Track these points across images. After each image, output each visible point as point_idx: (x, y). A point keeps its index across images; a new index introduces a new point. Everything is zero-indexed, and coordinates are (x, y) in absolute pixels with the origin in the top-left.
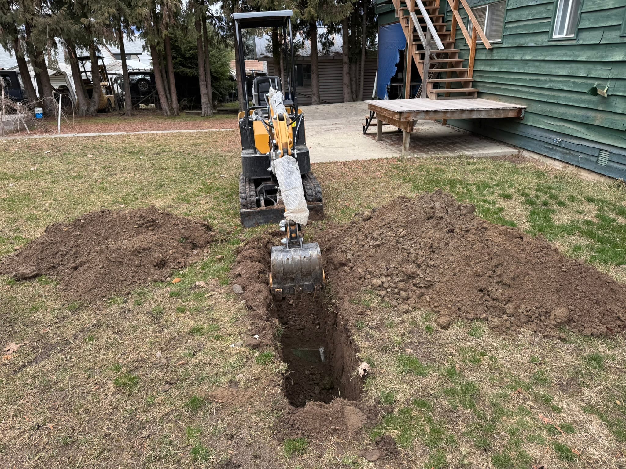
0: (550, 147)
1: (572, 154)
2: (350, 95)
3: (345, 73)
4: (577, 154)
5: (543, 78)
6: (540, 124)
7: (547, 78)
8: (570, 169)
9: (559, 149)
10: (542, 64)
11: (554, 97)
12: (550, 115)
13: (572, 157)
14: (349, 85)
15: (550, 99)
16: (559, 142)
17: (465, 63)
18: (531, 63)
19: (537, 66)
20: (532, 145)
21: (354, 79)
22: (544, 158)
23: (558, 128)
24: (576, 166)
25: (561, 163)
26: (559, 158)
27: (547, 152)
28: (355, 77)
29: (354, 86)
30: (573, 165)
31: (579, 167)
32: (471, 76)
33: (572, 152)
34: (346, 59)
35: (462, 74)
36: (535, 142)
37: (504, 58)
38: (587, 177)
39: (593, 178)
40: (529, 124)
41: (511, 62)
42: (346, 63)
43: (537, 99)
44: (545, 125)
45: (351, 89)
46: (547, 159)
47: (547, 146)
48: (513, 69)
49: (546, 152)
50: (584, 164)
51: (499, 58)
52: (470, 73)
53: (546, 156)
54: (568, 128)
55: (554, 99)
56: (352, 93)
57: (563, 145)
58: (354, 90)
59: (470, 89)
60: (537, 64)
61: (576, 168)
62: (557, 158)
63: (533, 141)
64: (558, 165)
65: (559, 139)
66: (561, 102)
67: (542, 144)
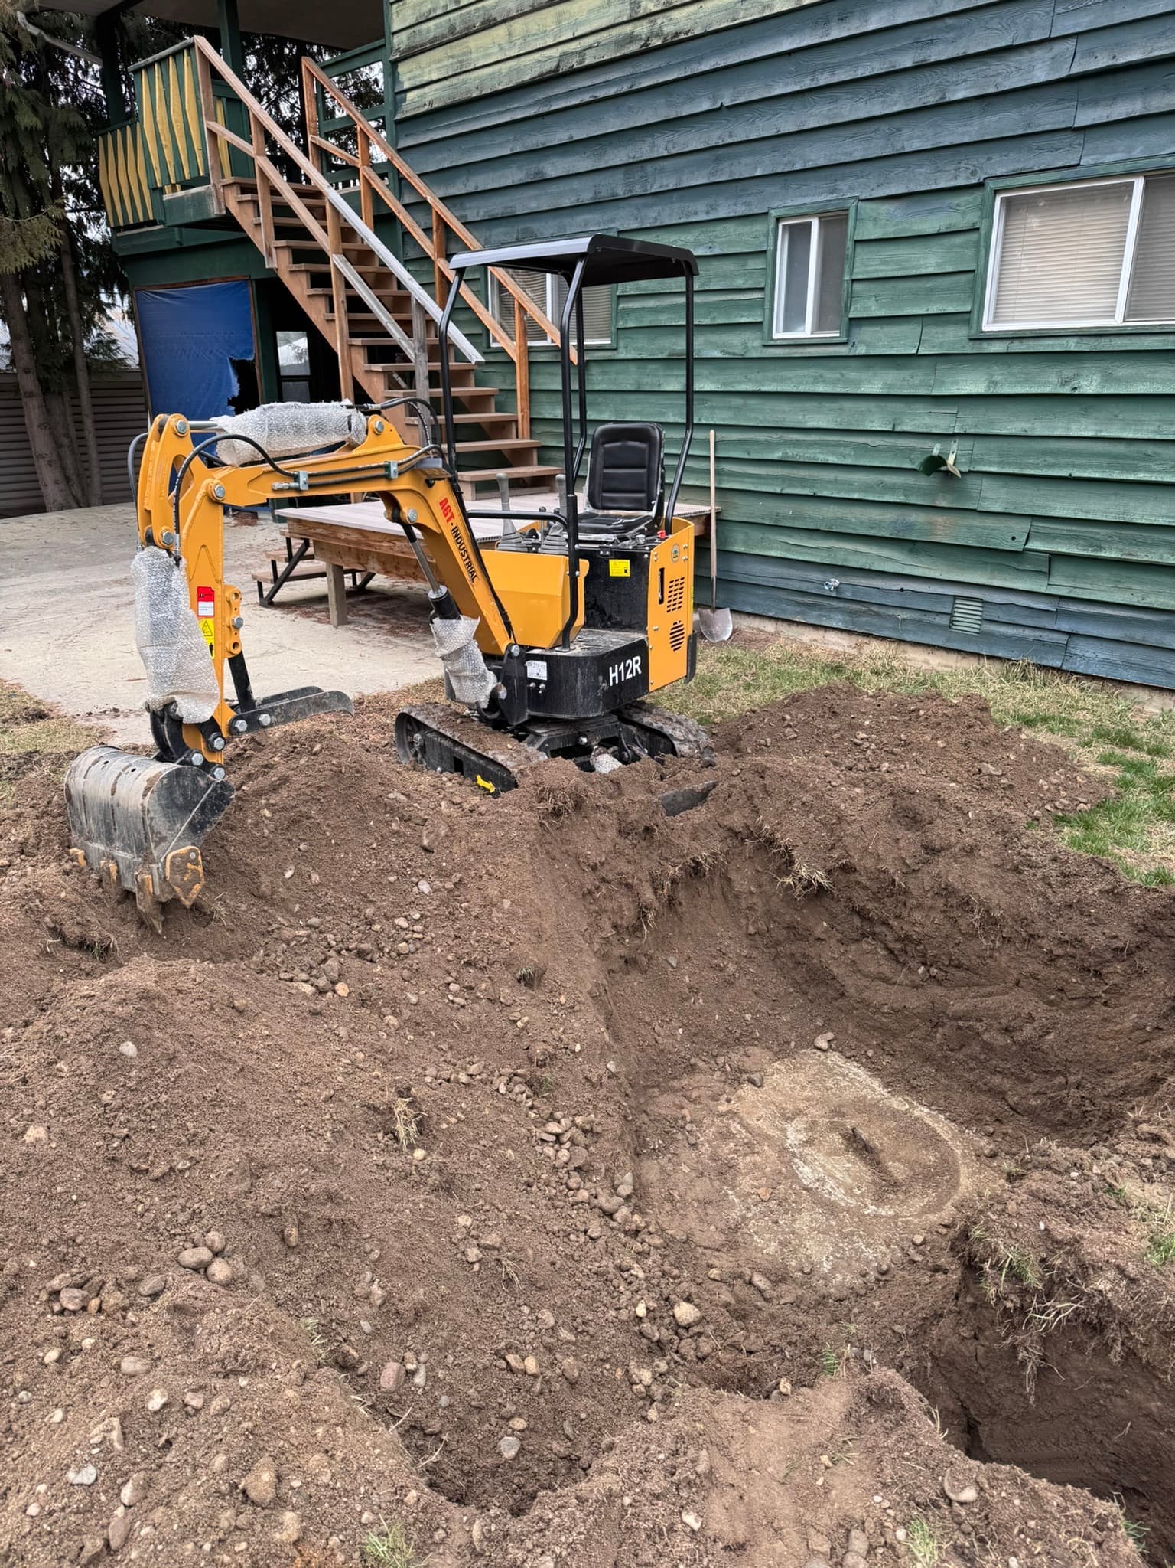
0: (806, 600)
1: (877, 614)
2: (63, 486)
3: (36, 423)
4: (891, 612)
5: (761, 436)
6: (771, 549)
7: (774, 436)
8: (876, 647)
9: (834, 603)
10: (753, 402)
11: (803, 482)
12: (797, 525)
13: (875, 620)
14: (54, 457)
15: (791, 486)
16: (836, 588)
17: (502, 398)
18: (716, 401)
19: (738, 408)
20: (752, 599)
21: (65, 441)
22: (794, 628)
23: (824, 554)
24: (892, 640)
25: (845, 636)
26: (840, 626)
27: (802, 613)
28: (67, 435)
29: (69, 462)
30: (884, 638)
31: (901, 641)
32: (527, 433)
33: (875, 609)
34: (29, 383)
35: (500, 429)
36: (761, 592)
37: (629, 388)
38: (927, 663)
39: (944, 662)
40: (736, 549)
41: (652, 398)
42: (30, 395)
43: (752, 488)
44: (787, 551)
45: (63, 469)
46: (801, 629)
47: (799, 599)
48: (664, 414)
49: (798, 613)
50: (915, 633)
51: (614, 388)
52: (524, 426)
53: (798, 623)
54: (856, 553)
55: (803, 487)
56: (68, 479)
57: (848, 595)
58: (71, 472)
59: (534, 470)
60: (738, 401)
61: (893, 646)
62: (834, 625)
63: (753, 590)
64: (837, 644)
65: (835, 582)
66: (825, 493)
67: (783, 595)
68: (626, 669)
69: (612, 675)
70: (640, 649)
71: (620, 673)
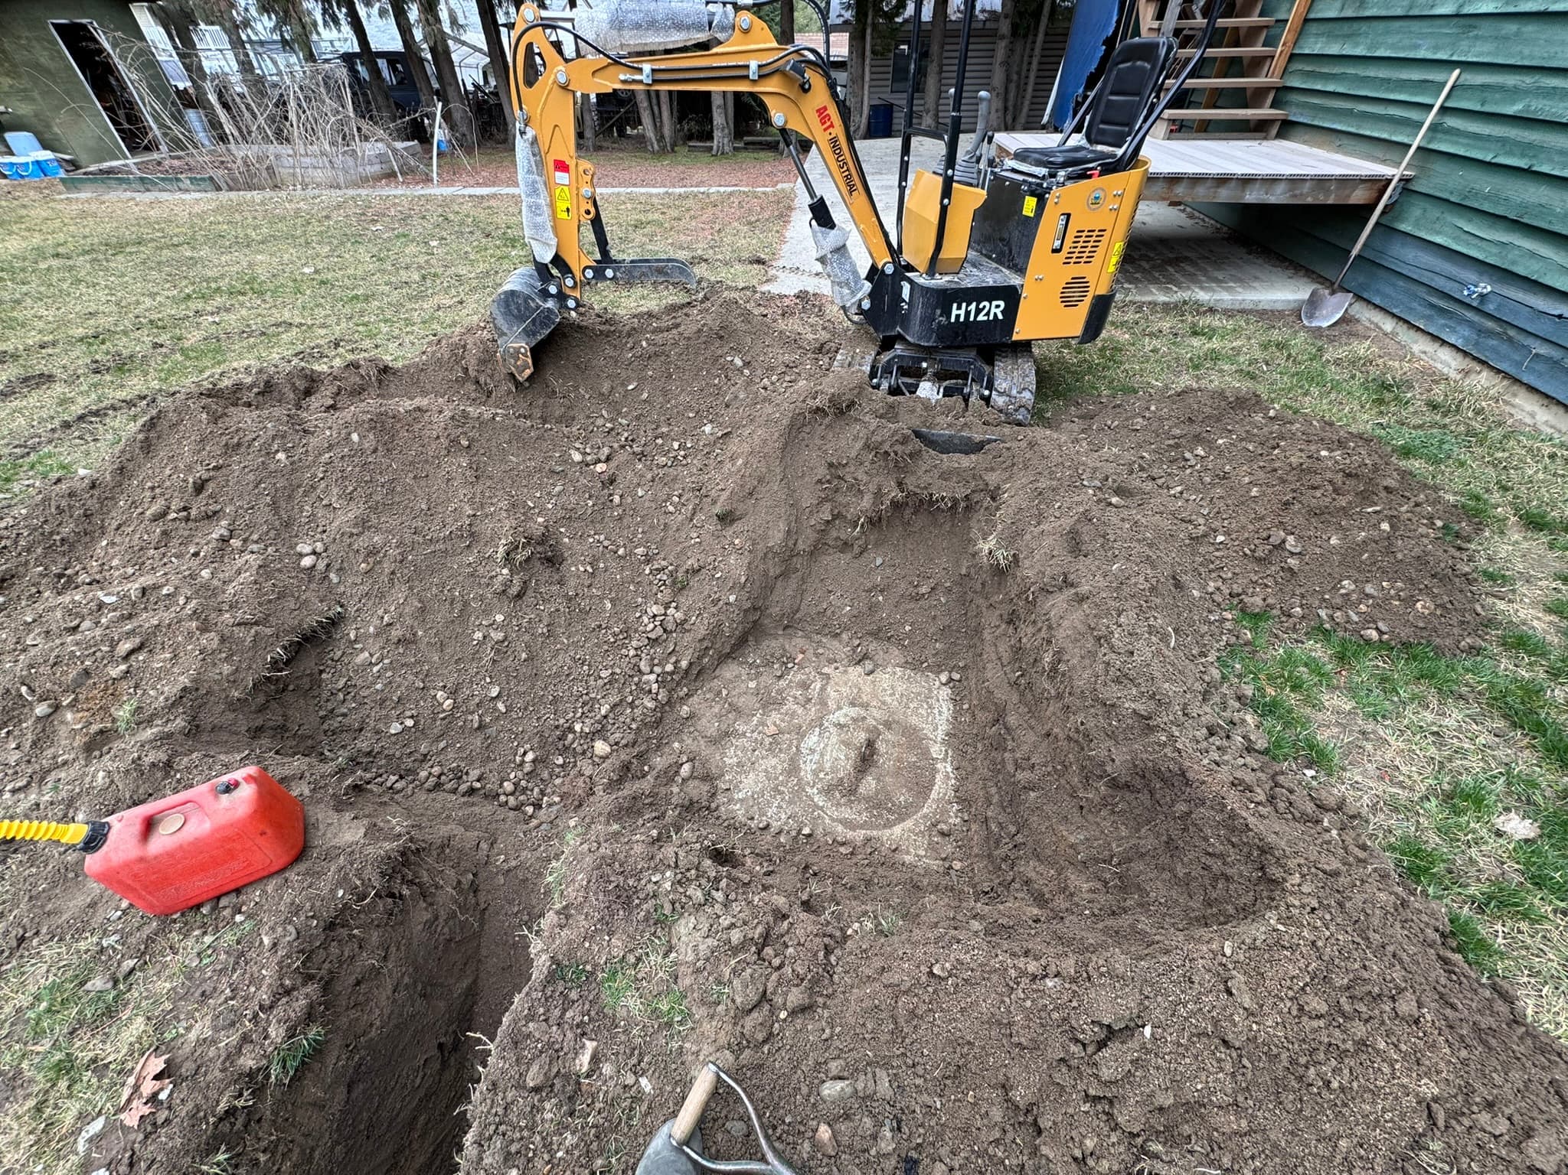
0: (1442, 304)
1: (1510, 339)
2: (1000, 114)
3: (999, 60)
4: (1529, 341)
5: (1511, 80)
6: (1438, 233)
7: (1528, 80)
8: (1483, 379)
9: (1470, 315)
10: (1530, 29)
11: (1526, 148)
12: (1486, 207)
13: (1504, 348)
14: (1002, 91)
15: (1510, 153)
16: (1482, 296)
17: (1273, 31)
18: (1486, 28)
19: (1506, 38)
20: (1389, 290)
21: (1015, 77)
22: (1412, 333)
23: (1494, 250)
24: (1507, 375)
25: (1459, 357)
26: (1459, 343)
27: (1428, 318)
28: (1019, 73)
29: (1012, 95)
30: (1499, 371)
31: (1517, 381)
32: (1279, 71)
33: (1512, 333)
34: (1005, 27)
35: (1255, 65)
36: (1401, 283)
37: (1399, 12)
38: (1532, 415)
39: (1553, 421)
40: (1404, 227)
41: (1415, 26)
42: (1003, 37)
43: (1461, 152)
44: (1455, 239)
45: (1006, 100)
46: (1418, 336)
47: (1434, 300)
48: (1416, 47)
49: (1423, 317)
50: (1540, 375)
51: (1384, 13)
52: (1279, 63)
53: (1418, 329)
54: (1533, 255)
55: (1523, 156)
56: (1006, 109)
57: (1490, 308)
58: (1010, 104)
59: (1265, 112)
60: (1511, 27)
61: (1505, 383)
62: (1452, 341)
63: (1394, 279)
64: (1447, 362)
65: (1485, 287)
66: (1545, 169)
67: (1422, 292)
68: (978, 311)
69: (955, 312)
70: (1011, 296)
71: (968, 313)
